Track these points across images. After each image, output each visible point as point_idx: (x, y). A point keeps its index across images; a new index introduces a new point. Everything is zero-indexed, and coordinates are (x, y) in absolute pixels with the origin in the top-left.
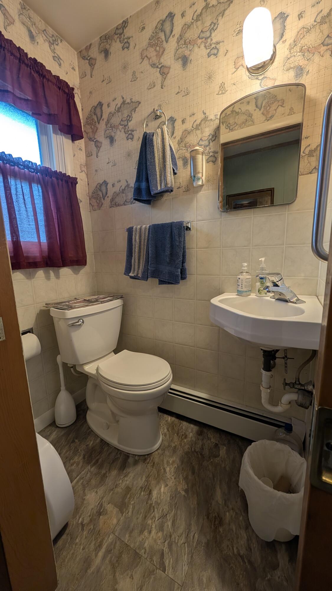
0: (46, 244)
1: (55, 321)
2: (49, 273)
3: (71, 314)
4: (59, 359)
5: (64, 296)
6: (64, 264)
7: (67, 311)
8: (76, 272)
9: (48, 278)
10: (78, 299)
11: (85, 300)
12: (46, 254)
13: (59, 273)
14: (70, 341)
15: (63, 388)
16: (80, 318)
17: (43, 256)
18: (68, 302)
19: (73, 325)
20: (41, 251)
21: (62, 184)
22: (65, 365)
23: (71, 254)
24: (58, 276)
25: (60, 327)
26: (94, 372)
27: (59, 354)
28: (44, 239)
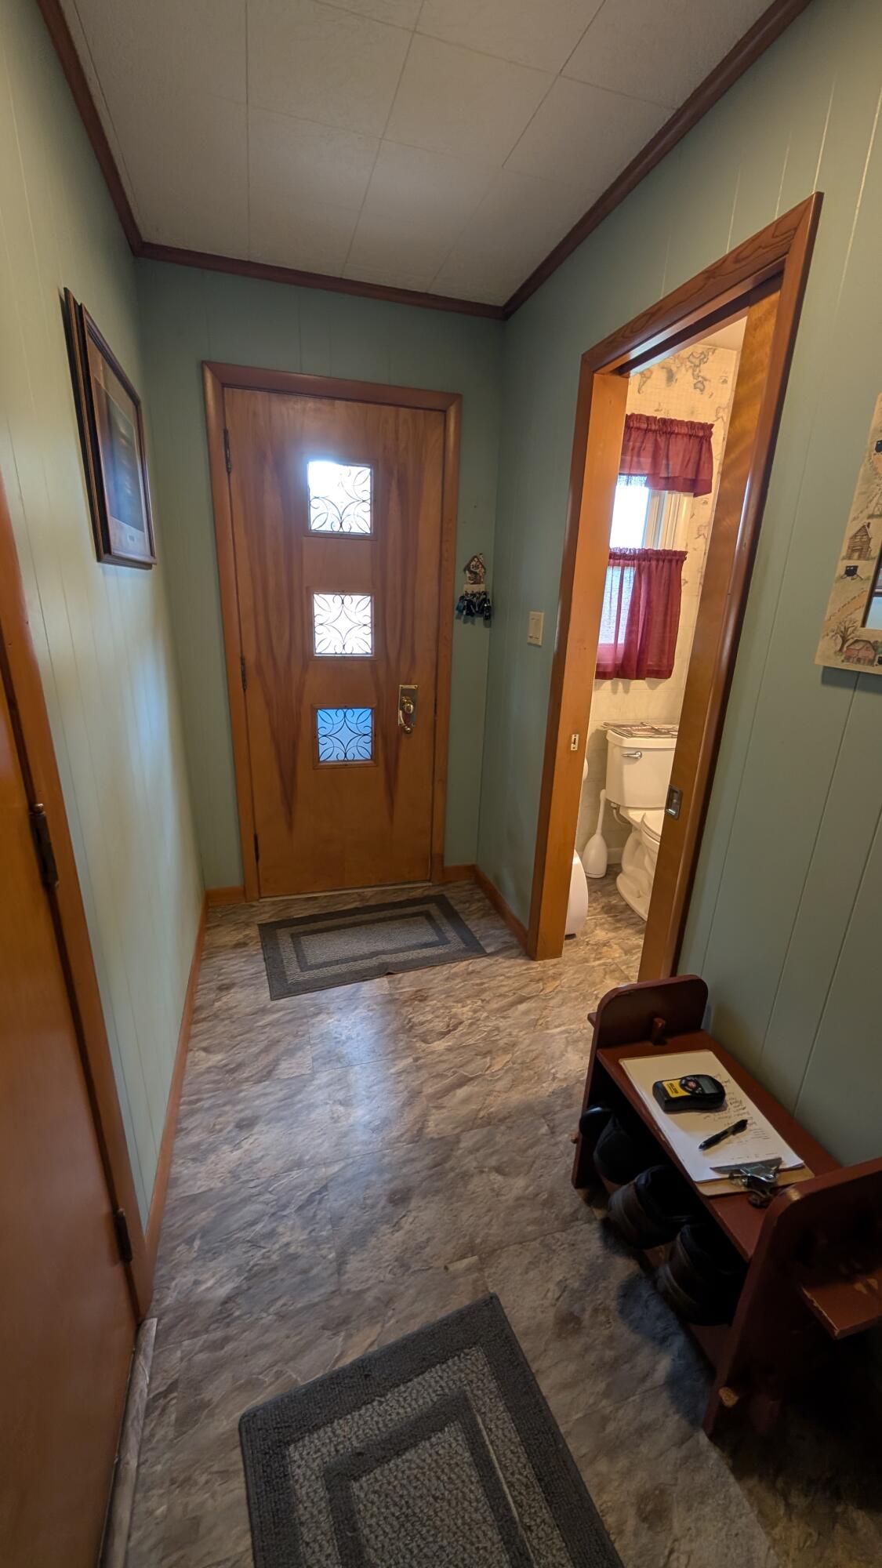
0: (623, 647)
1: (610, 746)
2: (617, 685)
3: (629, 742)
4: (603, 792)
5: (629, 717)
6: (639, 676)
7: (625, 738)
8: (653, 687)
9: (615, 691)
10: (645, 726)
11: (653, 728)
12: (619, 662)
13: (629, 686)
14: (620, 774)
15: (599, 830)
16: (638, 750)
17: (616, 664)
18: (631, 726)
19: (628, 756)
20: (615, 658)
21: (663, 567)
22: (608, 802)
23: (651, 662)
24: (626, 691)
25: (614, 754)
26: (639, 820)
27: (605, 788)
28: (621, 640)
